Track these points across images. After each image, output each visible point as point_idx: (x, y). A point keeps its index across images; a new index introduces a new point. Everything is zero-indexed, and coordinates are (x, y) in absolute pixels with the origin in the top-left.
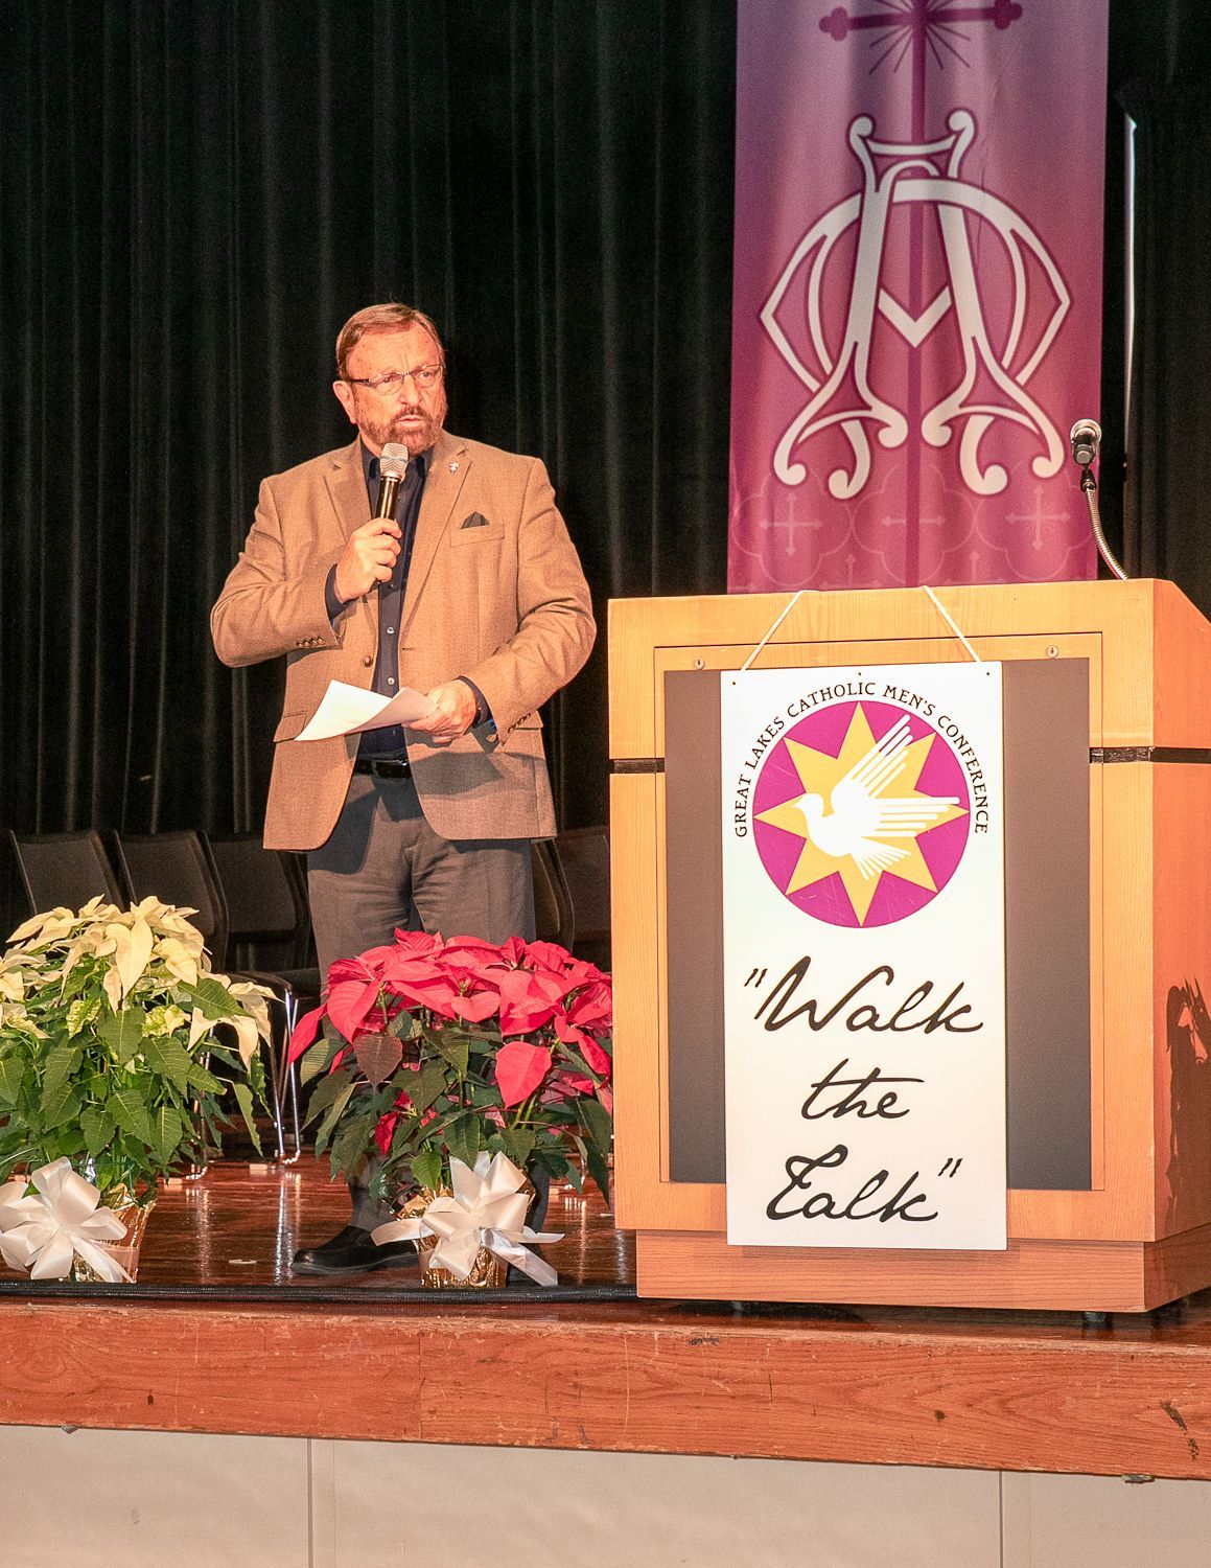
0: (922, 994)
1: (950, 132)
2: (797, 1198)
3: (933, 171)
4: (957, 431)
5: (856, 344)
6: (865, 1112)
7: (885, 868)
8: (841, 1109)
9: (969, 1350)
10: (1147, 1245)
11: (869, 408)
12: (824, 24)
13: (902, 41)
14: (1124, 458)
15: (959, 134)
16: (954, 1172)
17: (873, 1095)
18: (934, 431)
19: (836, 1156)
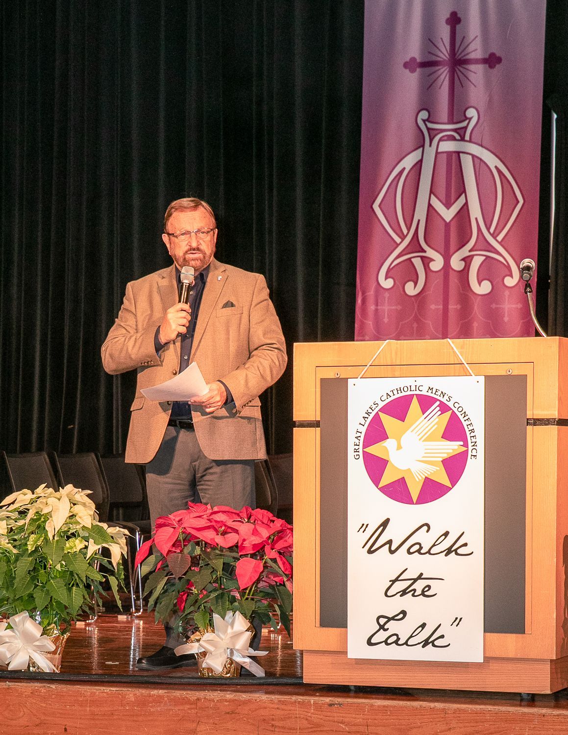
0: (444, 537)
1: (466, 118)
2: (382, 636)
3: (458, 137)
4: (468, 264)
5: (419, 221)
6: (415, 594)
7: (427, 475)
8: (404, 593)
9: (464, 711)
10: (552, 661)
11: (425, 252)
12: (406, 65)
13: (443, 74)
14: (549, 278)
15: (470, 119)
16: (458, 624)
17: (419, 586)
18: (456, 263)
19: (401, 616)
